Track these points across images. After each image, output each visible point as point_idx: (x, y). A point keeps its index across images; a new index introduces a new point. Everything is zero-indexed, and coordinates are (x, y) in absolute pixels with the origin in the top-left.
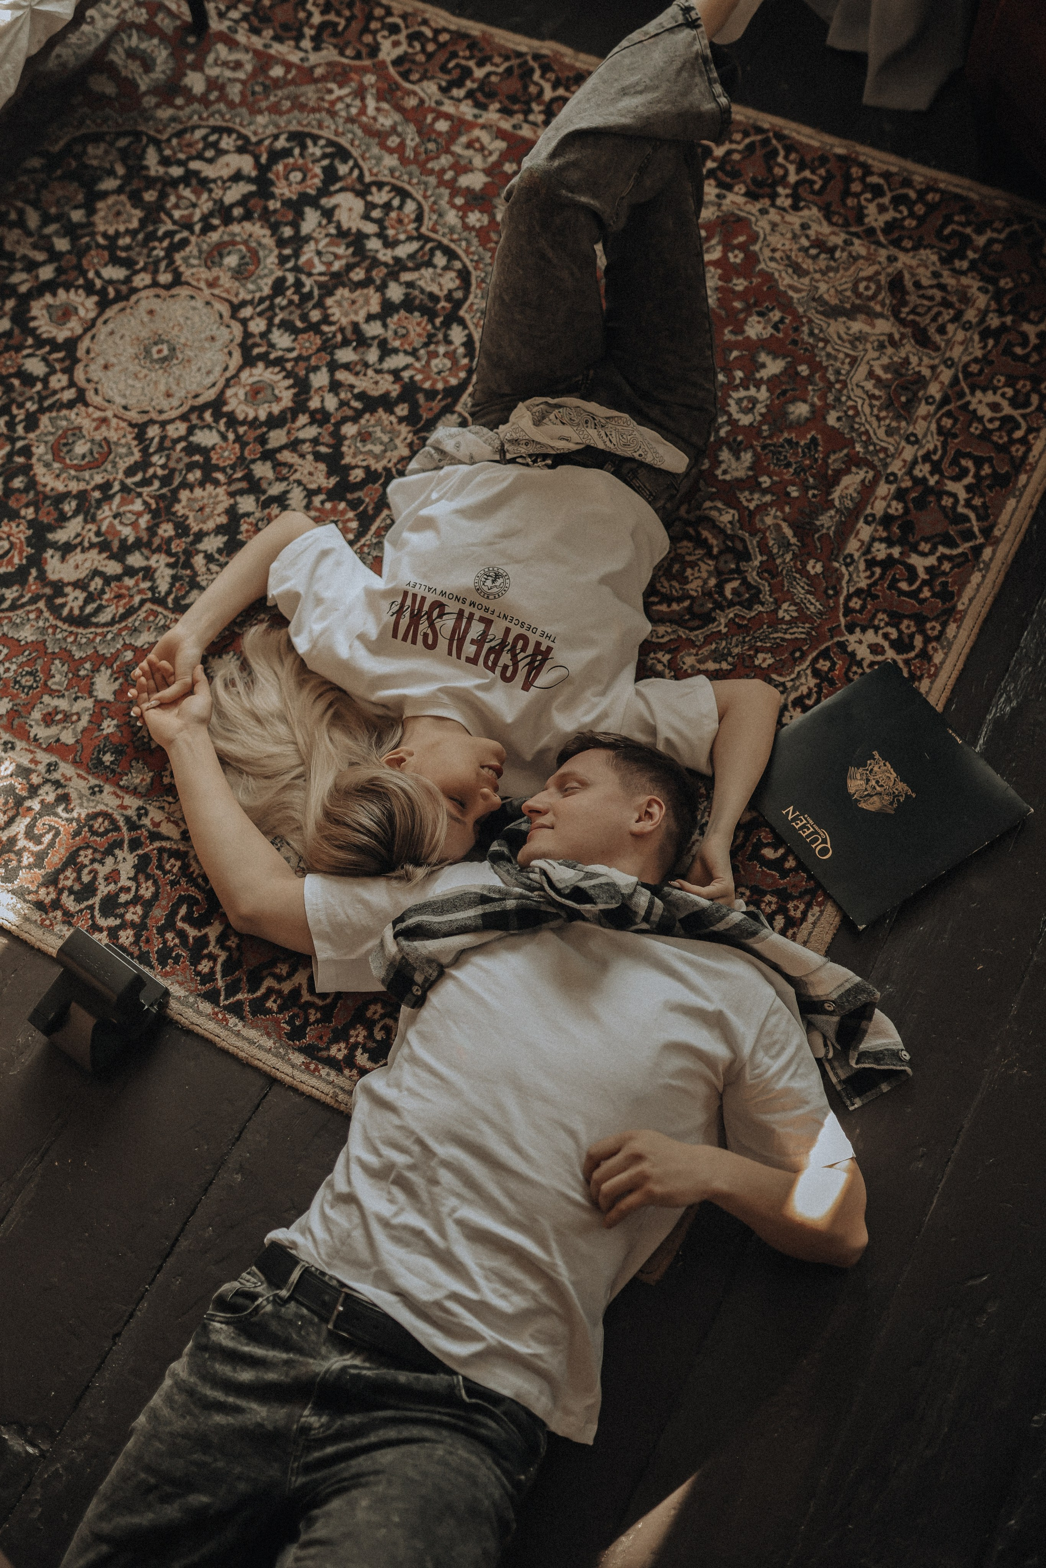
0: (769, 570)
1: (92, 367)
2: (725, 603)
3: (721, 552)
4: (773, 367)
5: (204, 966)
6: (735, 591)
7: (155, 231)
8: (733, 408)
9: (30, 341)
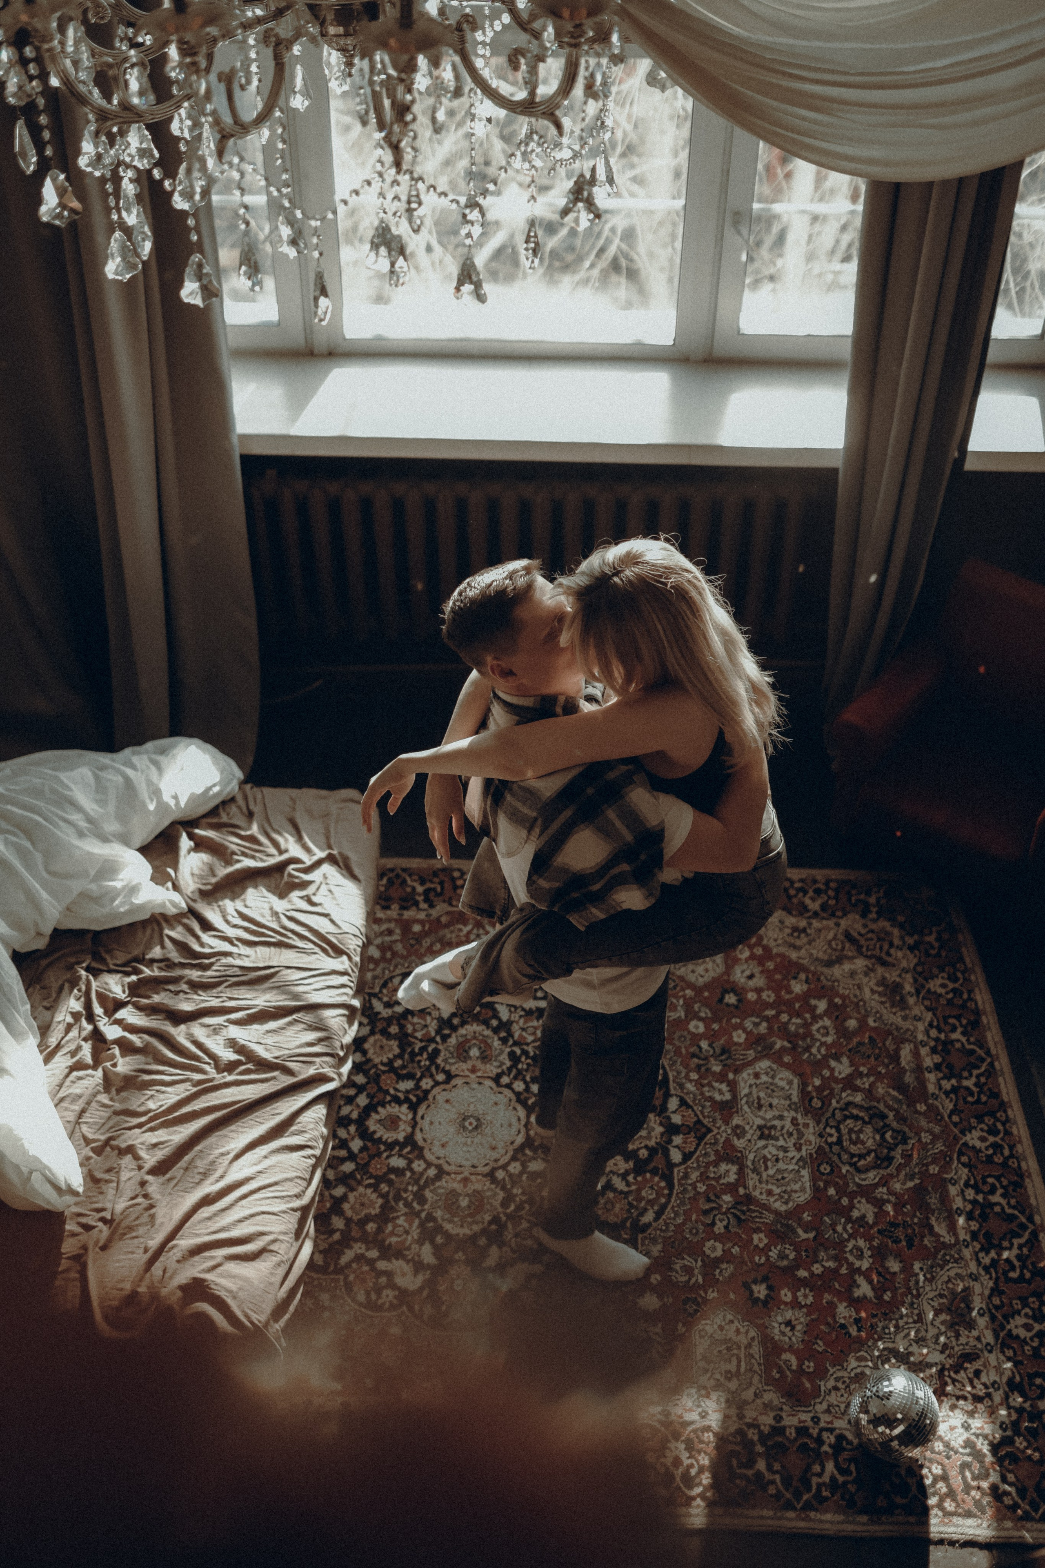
0: (901, 1119)
1: (435, 1149)
2: (892, 1146)
3: (871, 1118)
4: (822, 1006)
5: (772, 1490)
6: (892, 1137)
7: (413, 1049)
8: (818, 1036)
9: (382, 1148)
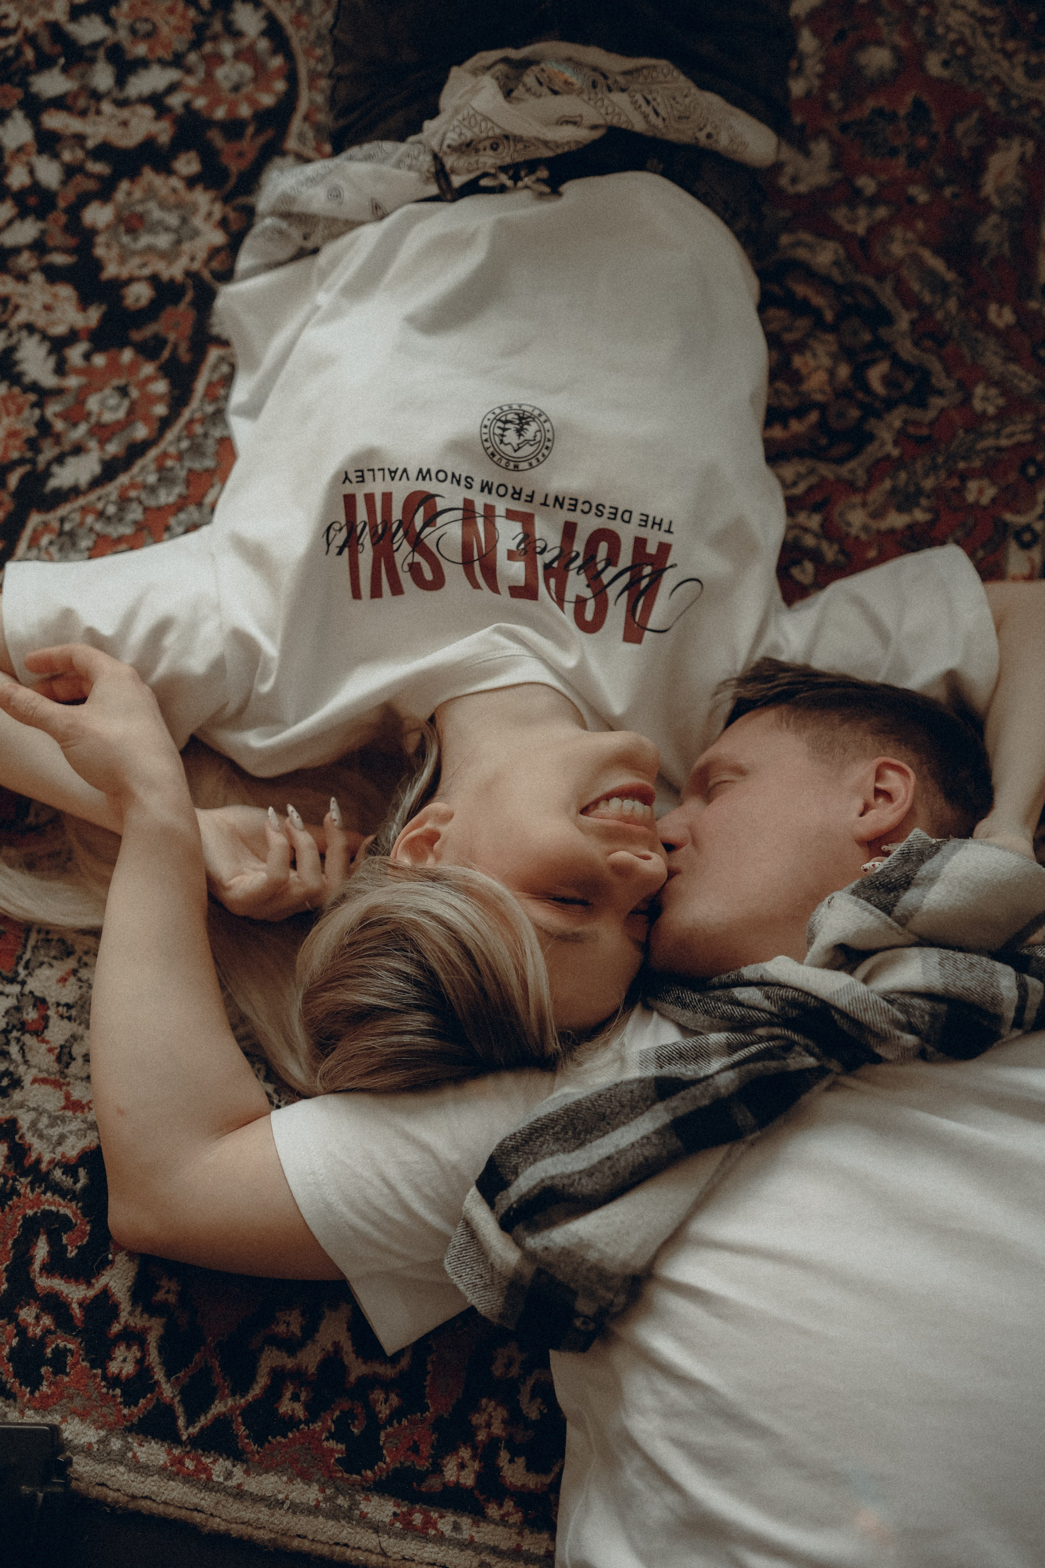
0: (929, 334)
2: (877, 405)
3: (839, 317)
5: (122, 1362)
6: (887, 380)
